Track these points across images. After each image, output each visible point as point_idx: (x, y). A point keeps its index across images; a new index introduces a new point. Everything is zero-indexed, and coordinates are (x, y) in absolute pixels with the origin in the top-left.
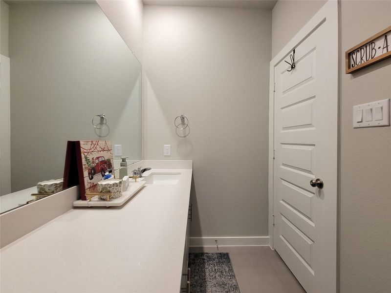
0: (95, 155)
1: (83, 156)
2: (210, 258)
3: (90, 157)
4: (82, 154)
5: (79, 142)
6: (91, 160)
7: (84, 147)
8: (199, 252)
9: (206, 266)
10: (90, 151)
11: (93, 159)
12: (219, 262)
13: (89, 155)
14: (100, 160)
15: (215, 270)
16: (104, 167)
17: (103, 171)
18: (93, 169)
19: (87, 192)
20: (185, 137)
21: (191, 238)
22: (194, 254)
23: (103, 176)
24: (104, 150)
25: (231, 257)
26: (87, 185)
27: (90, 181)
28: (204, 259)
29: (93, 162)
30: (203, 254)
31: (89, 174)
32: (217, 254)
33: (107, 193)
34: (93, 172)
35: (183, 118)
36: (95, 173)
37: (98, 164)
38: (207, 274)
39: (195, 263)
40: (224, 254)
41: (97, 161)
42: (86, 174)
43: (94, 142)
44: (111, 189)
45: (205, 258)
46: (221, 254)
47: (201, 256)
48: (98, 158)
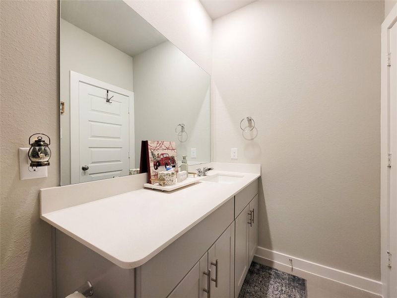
0: (160, 152)
1: (150, 151)
2: (278, 275)
3: (156, 153)
4: (149, 150)
5: (147, 141)
6: (156, 155)
7: (151, 145)
8: (267, 265)
9: (271, 282)
10: (156, 148)
11: (158, 154)
12: (289, 284)
13: (155, 151)
14: (165, 156)
15: (282, 290)
16: (168, 162)
17: (166, 164)
18: (158, 162)
19: (152, 178)
20: (252, 139)
21: (259, 247)
22: (260, 264)
23: (166, 168)
24: (168, 149)
25: (308, 285)
26: (152, 173)
27: (155, 170)
28: (270, 274)
29: (158, 157)
30: (271, 268)
31: (154, 165)
32: (289, 275)
33: (162, 180)
34: (158, 165)
35: (250, 120)
36: (159, 165)
37: (162, 158)
38: (270, 290)
39: (259, 273)
40: (299, 279)
41: (162, 157)
42: (152, 164)
43: (160, 142)
44: (165, 177)
45: (272, 273)
46: (294, 276)
47: (268, 270)
48: (162, 154)
